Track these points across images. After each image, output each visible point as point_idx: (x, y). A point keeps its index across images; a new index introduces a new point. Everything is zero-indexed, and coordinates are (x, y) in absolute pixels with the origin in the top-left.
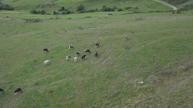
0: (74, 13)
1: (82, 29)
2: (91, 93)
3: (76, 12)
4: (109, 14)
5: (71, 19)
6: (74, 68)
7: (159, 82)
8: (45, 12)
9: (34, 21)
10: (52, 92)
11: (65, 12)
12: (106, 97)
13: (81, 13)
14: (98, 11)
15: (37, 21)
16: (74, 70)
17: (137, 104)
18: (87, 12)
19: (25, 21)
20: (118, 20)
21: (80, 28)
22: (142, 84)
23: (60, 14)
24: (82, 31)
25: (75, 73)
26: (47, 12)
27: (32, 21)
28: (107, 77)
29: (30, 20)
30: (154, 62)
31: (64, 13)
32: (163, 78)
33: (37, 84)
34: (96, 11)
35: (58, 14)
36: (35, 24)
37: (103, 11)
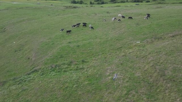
0: (107, 3)
1: (109, 13)
2: (104, 47)
3: (109, 3)
4: (136, 4)
5: (102, 7)
6: (96, 35)
7: (150, 42)
8: (82, 2)
9: (73, 7)
10: (78, 46)
11: (100, 2)
12: (113, 49)
13: (113, 3)
14: (129, 2)
15: (75, 7)
16: (96, 36)
17: (131, 52)
18: (118, 3)
19: (65, 8)
20: (141, 8)
21: (108, 13)
22: (139, 43)
23: (95, 4)
24: (108, 14)
25: (96, 38)
26: (84, 2)
27: (71, 7)
28: (117, 40)
29: (70, 7)
30: (153, 32)
31: (98, 4)
32: (154, 40)
33: (70, 43)
34: (127, 2)
35: (93, 4)
36: (73, 10)
37: (133, 2)
